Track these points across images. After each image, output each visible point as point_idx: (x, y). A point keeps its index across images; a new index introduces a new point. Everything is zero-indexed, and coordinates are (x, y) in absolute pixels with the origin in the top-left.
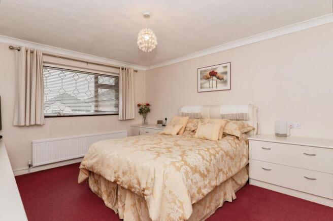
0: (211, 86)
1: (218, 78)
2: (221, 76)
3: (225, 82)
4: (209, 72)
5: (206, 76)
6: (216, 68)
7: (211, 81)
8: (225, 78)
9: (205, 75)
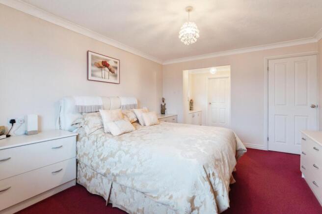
0: (104, 77)
1: (110, 70)
2: (113, 69)
3: (116, 76)
4: (101, 61)
5: (98, 64)
6: (109, 60)
7: (103, 71)
8: (115, 72)
9: (97, 62)
